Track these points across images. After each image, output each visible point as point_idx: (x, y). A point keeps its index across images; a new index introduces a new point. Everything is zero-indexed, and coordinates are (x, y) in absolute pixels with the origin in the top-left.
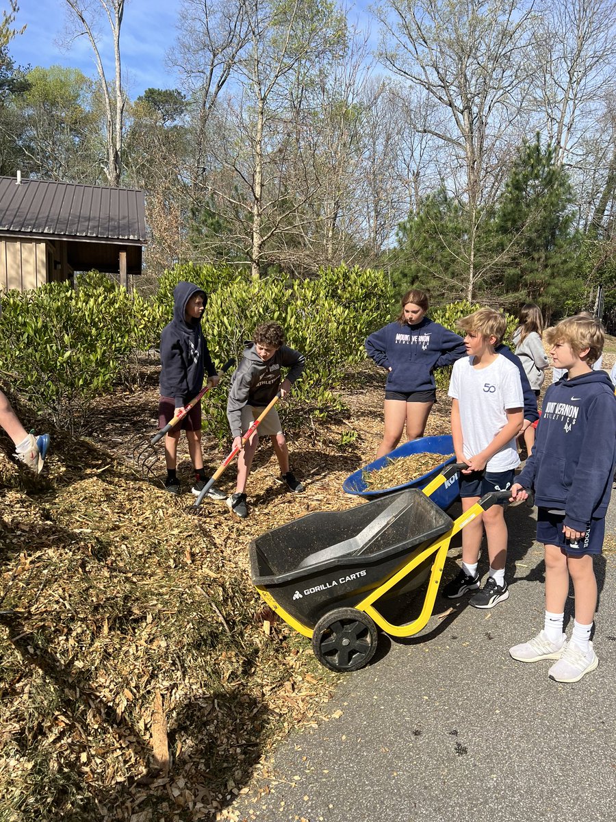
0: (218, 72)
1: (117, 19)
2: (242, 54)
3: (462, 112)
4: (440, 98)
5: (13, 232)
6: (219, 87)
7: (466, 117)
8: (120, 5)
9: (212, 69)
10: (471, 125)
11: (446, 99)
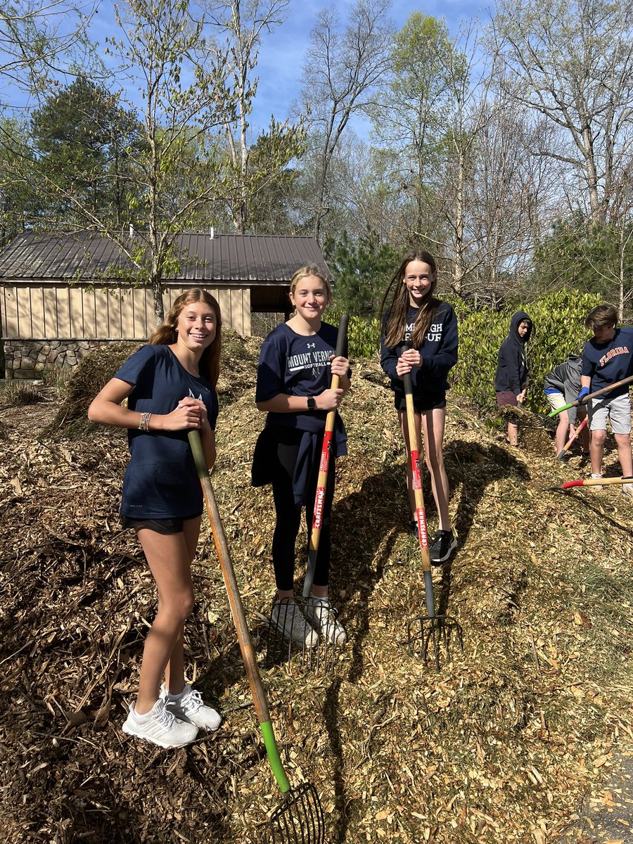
0: (338, 118)
1: (241, 78)
2: (361, 99)
3: (581, 132)
4: (557, 121)
5: (226, 281)
6: (339, 132)
7: (586, 137)
8: (243, 65)
9: (334, 116)
10: (591, 144)
11: (564, 121)
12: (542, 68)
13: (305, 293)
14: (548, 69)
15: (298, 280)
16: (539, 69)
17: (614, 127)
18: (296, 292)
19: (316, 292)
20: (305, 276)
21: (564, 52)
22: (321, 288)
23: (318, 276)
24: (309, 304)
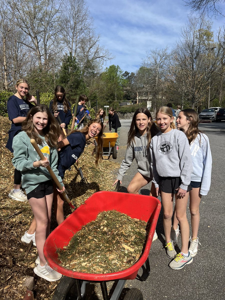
3: (34, 38)
4: (26, 32)
7: (36, 40)
10: (38, 43)
11: (28, 32)
12: (19, 11)
13: (22, 88)
14: (21, 12)
15: (20, 83)
16: (17, 11)
17: (46, 40)
18: (18, 86)
19: (26, 88)
20: (23, 82)
21: (26, 7)
22: (28, 87)
23: (27, 84)
24: (23, 92)
